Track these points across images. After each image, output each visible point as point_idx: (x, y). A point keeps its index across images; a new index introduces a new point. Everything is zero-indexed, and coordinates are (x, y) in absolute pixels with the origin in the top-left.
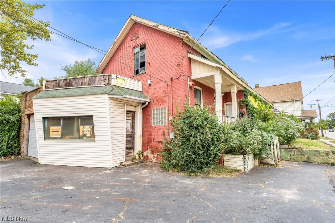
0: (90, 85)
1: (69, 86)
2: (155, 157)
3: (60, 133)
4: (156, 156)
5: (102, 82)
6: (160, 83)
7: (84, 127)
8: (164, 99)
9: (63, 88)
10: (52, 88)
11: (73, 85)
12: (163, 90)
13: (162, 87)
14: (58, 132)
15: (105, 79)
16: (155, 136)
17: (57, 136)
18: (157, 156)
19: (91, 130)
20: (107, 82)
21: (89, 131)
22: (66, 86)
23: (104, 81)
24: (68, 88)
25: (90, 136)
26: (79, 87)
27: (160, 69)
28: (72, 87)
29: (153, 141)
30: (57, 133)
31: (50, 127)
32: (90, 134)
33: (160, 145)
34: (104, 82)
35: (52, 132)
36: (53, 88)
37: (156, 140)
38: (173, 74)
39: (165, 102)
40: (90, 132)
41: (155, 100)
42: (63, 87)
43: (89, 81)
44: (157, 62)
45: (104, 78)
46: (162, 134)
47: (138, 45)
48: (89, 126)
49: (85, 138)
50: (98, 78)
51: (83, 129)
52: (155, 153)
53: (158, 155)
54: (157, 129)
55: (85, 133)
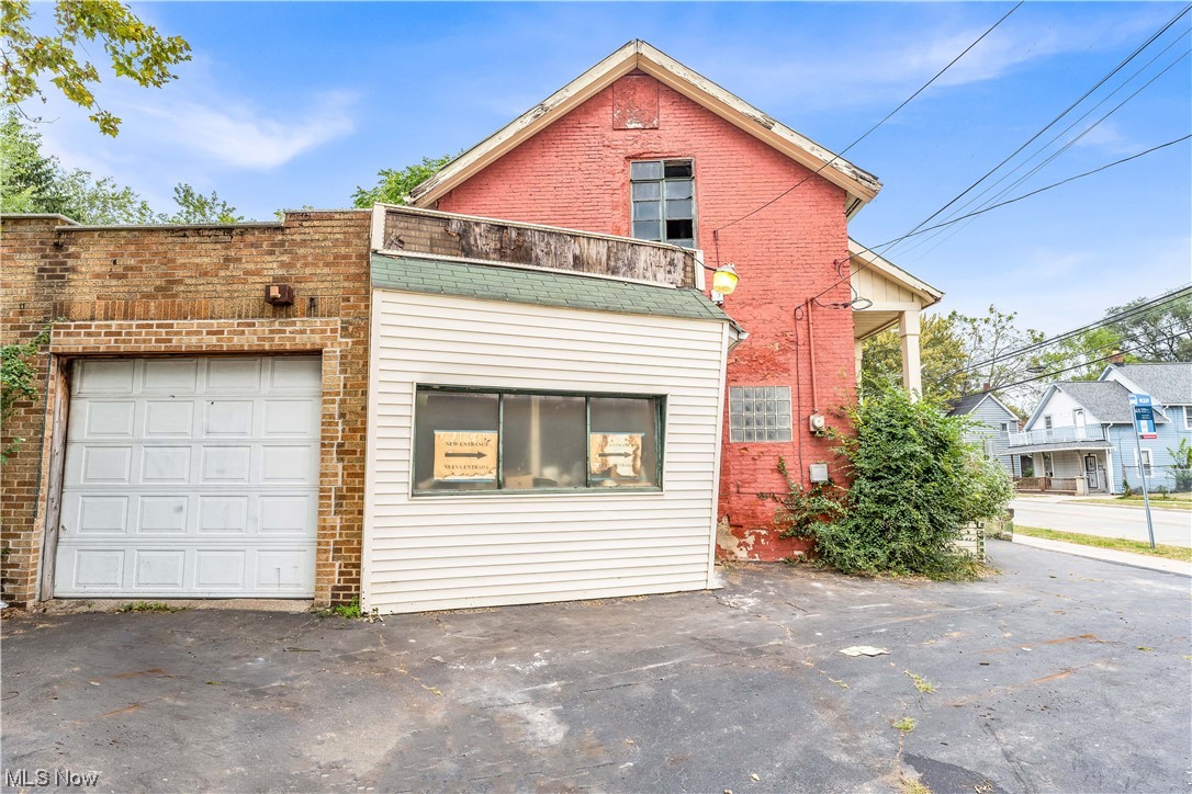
0: (613, 273)
1: (518, 260)
2: (746, 545)
3: (490, 460)
4: (751, 540)
5: (662, 270)
6: (763, 307)
7: (605, 438)
8: (781, 358)
9: (486, 262)
10: (422, 248)
11: (537, 257)
12: (773, 330)
13: (771, 321)
14: (480, 455)
15: (672, 263)
16: (744, 476)
17: (476, 477)
18: (757, 542)
19: (635, 452)
20: (678, 276)
21: (626, 455)
22: (503, 257)
23: (668, 269)
24: (513, 265)
25: (632, 474)
26: (564, 271)
27: (761, 263)
28: (535, 268)
29: (738, 492)
30: (474, 461)
31: (436, 433)
32: (634, 466)
33: (769, 503)
34: (669, 272)
35: (447, 455)
36: (432, 252)
37: (752, 491)
38: (812, 287)
39: (787, 370)
40: (631, 458)
41: (742, 359)
42: (488, 259)
43: (609, 258)
44: (746, 234)
45: (668, 259)
46: (772, 470)
47: (653, 155)
48: (626, 436)
49: (609, 483)
50: (644, 256)
51: (603, 447)
52: (747, 533)
53: (758, 536)
54: (754, 452)
55: (611, 461)
